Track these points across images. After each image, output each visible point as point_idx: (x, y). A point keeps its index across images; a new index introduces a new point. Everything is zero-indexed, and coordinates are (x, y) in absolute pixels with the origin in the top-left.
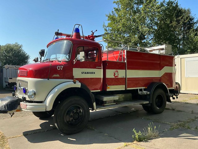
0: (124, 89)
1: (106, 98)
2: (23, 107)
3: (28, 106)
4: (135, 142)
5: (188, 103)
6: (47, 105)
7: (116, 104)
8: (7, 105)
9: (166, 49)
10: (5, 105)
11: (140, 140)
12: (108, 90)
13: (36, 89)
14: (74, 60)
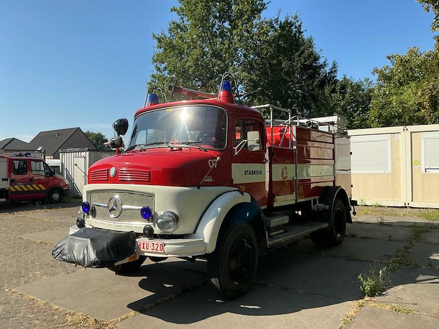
0: (294, 203)
1: (274, 220)
2: (145, 250)
3: (167, 246)
4: (367, 298)
5: (361, 223)
6: (206, 241)
7: (286, 231)
8: (112, 246)
9: (338, 124)
10: (107, 248)
11: (372, 294)
12: (275, 205)
13: (179, 208)
14: (236, 148)
